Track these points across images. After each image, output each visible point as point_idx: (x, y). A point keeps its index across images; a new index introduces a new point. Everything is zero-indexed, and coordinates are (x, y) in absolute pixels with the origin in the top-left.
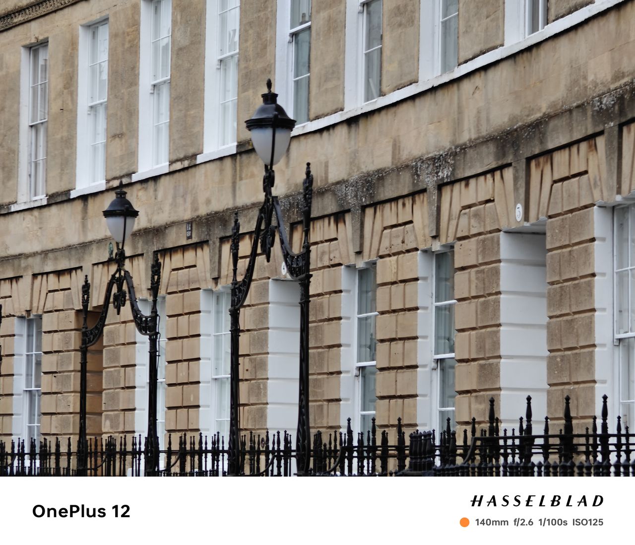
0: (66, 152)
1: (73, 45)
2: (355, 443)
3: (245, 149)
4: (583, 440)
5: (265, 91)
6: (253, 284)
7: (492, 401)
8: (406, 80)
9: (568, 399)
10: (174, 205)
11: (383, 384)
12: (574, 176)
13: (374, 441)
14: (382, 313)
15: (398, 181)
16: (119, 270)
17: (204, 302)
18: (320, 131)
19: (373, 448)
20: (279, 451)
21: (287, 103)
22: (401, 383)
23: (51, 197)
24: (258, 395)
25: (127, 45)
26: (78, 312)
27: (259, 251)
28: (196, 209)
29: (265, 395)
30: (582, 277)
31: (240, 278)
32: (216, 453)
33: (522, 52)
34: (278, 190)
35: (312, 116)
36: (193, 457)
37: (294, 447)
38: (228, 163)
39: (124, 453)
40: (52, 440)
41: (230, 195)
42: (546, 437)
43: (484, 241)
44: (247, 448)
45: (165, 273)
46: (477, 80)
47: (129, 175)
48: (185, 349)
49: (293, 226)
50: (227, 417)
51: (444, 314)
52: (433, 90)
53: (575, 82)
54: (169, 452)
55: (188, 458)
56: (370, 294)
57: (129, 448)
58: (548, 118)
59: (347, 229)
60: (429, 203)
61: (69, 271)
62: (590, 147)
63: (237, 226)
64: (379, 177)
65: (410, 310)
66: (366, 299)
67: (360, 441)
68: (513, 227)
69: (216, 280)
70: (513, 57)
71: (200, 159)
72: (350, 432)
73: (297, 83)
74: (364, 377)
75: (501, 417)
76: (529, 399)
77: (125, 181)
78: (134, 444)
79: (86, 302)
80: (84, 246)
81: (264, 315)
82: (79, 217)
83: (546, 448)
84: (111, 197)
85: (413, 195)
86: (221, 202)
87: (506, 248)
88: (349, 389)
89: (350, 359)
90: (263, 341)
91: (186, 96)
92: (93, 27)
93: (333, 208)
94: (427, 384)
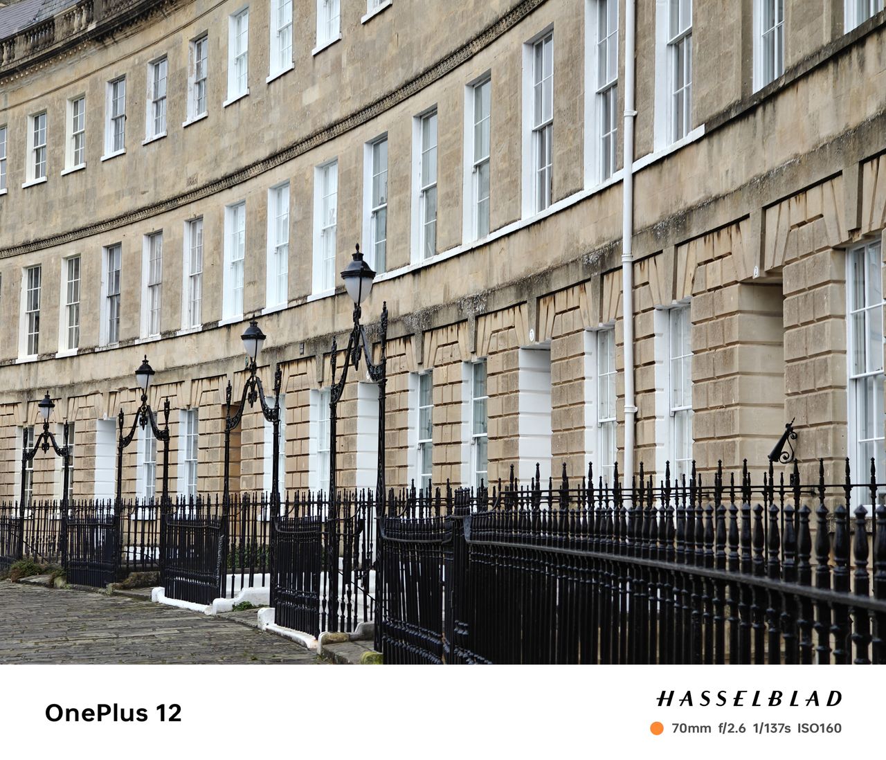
0: (216, 294)
1: (221, 219)
2: (418, 496)
3: (340, 292)
4: (576, 493)
5: (355, 252)
6: (346, 386)
7: (512, 467)
8: (454, 243)
9: (565, 465)
10: (291, 330)
11: (438, 455)
12: (570, 310)
13: (430, 495)
14: (437, 405)
15: (448, 313)
16: (252, 377)
17: (312, 398)
18: (394, 279)
19: (429, 500)
20: (364, 502)
21: (370, 260)
22: (449, 454)
23: (205, 325)
24: (350, 463)
25: (258, 220)
26: (223, 405)
27: (350, 363)
28: (307, 334)
29: (355, 463)
30: (576, 380)
31: (337, 382)
32: (320, 503)
33: (534, 224)
34: (364, 320)
35: (388, 269)
36: (304, 507)
37: (374, 500)
38: (329, 301)
39: (255, 504)
40: (205, 496)
41: (330, 325)
42: (550, 491)
43: (507, 355)
44: (342, 500)
45: (285, 378)
46: (503, 243)
47: (260, 310)
48: (299, 431)
49: (374, 345)
50: (327, 479)
51: (480, 406)
52: (472, 250)
53: (571, 245)
54: (287, 504)
55: (301, 507)
56: (428, 392)
57: (259, 501)
58: (552, 269)
59: (412, 347)
60: (469, 328)
61: (218, 377)
62: (581, 289)
63: (335, 346)
64: (436, 310)
65: (456, 403)
66: (425, 396)
67: (421, 495)
68: (528, 345)
69: (321, 383)
70: (528, 227)
71: (309, 299)
72: (413, 489)
73: (377, 245)
74: (424, 450)
75: (519, 478)
76: (538, 465)
77: (257, 314)
78: (262, 498)
79: (229, 399)
80: (228, 360)
81: (354, 407)
82: (225, 339)
83: (550, 499)
84: (247, 326)
85: (458, 323)
86: (324, 329)
87: (523, 359)
88: (414, 458)
89: (414, 437)
90: (353, 426)
91: (300, 255)
92: (234, 207)
93: (402, 333)
94: (468, 455)
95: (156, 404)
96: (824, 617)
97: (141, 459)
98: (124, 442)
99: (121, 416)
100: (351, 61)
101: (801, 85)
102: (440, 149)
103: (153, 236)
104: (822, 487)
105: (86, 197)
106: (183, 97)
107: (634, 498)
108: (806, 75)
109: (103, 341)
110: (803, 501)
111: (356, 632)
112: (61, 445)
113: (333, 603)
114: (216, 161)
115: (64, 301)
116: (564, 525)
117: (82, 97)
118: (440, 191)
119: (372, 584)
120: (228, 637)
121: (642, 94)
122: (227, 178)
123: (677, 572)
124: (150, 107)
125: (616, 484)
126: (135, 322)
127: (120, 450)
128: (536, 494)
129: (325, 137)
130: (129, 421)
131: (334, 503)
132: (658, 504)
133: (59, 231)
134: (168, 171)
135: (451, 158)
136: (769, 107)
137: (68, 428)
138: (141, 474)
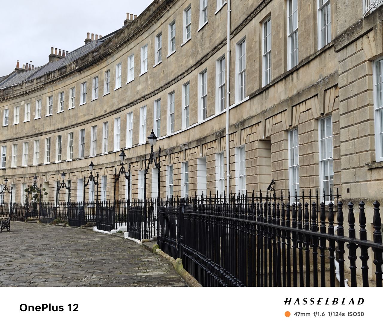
0: (112, 143)
1: (113, 122)
2: (169, 200)
3: (147, 143)
4: (213, 199)
5: (152, 132)
6: (149, 169)
7: (196, 192)
8: (179, 129)
9: (210, 191)
10: (133, 154)
11: (175, 188)
12: (212, 148)
13: (173, 200)
14: (174, 175)
15: (177, 149)
16: (122, 167)
17: (139, 173)
18: (162, 139)
19: (172, 201)
20: (154, 202)
21: (156, 134)
22: (178, 188)
23: (109, 152)
24: (150, 191)
25: (124, 122)
26: (114, 175)
27: (150, 163)
28: (138, 155)
29: (151, 191)
30: (213, 167)
31: (146, 168)
32: (141, 203)
33: (201, 124)
34: (154, 151)
35: (161, 136)
36: (137, 203)
37: (157, 201)
38: (144, 145)
39: (123, 203)
40: (108, 201)
41: (144, 152)
42: (206, 199)
43: (194, 160)
44: (148, 201)
45: (131, 167)
46: (193, 129)
47: (124, 148)
48: (136, 182)
49: (157, 158)
50: (144, 195)
51: (186, 175)
52: (184, 131)
53: (212, 130)
54: (132, 203)
55: (136, 204)
56: (172, 171)
57: (124, 202)
58: (207, 136)
59: (168, 158)
60: (184, 153)
61: (112, 167)
62: (215, 142)
63: (146, 158)
64: (174, 148)
65: (180, 174)
67: (170, 200)
68: (200, 158)
69: (142, 168)
70: (200, 125)
71: (138, 145)
72: (168, 198)
73: (158, 130)
74: (171, 187)
75: (197, 195)
76: (203, 191)
77: (123, 149)
78: (125, 201)
79: (115, 173)
80: (115, 162)
81: (151, 175)
82: (114, 156)
83: (206, 201)
84: (121, 152)
85: (180, 152)
86: (143, 153)
87: (198, 162)
88: (168, 190)
89: (168, 184)
90: (151, 180)
91: (136, 133)
92: (117, 119)
93: (165, 154)
94: (183, 188)
95: (95, 174)
96: (284, 234)
97: (90, 190)
98: (86, 185)
99: (85, 178)
100: (150, 78)
101: (276, 85)
102: (175, 103)
103: (94, 127)
104: (282, 197)
105: (75, 116)
106: (103, 88)
107: (230, 200)
108: (277, 83)
109: (80, 157)
110: (277, 201)
111: (152, 239)
112: (67, 186)
113: (145, 231)
114: (112, 106)
115: (68, 145)
116: (210, 208)
117: (74, 88)
118: (175, 115)
119: (156, 225)
120: (115, 241)
121: (231, 87)
122: (115, 111)
123: (242, 222)
124: (93, 91)
125: (225, 197)
126: (89, 151)
127: (84, 188)
128: (202, 199)
129: (143, 99)
130: (87, 179)
131: (145, 202)
132: (236, 202)
133: (67, 125)
134: (99, 109)
135: (179, 105)
136: (267, 91)
137: (70, 182)
138: (90, 194)
